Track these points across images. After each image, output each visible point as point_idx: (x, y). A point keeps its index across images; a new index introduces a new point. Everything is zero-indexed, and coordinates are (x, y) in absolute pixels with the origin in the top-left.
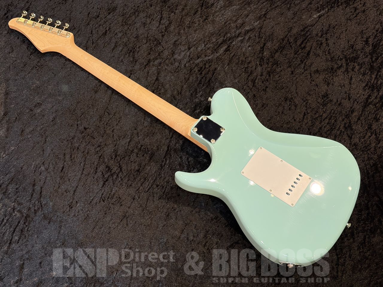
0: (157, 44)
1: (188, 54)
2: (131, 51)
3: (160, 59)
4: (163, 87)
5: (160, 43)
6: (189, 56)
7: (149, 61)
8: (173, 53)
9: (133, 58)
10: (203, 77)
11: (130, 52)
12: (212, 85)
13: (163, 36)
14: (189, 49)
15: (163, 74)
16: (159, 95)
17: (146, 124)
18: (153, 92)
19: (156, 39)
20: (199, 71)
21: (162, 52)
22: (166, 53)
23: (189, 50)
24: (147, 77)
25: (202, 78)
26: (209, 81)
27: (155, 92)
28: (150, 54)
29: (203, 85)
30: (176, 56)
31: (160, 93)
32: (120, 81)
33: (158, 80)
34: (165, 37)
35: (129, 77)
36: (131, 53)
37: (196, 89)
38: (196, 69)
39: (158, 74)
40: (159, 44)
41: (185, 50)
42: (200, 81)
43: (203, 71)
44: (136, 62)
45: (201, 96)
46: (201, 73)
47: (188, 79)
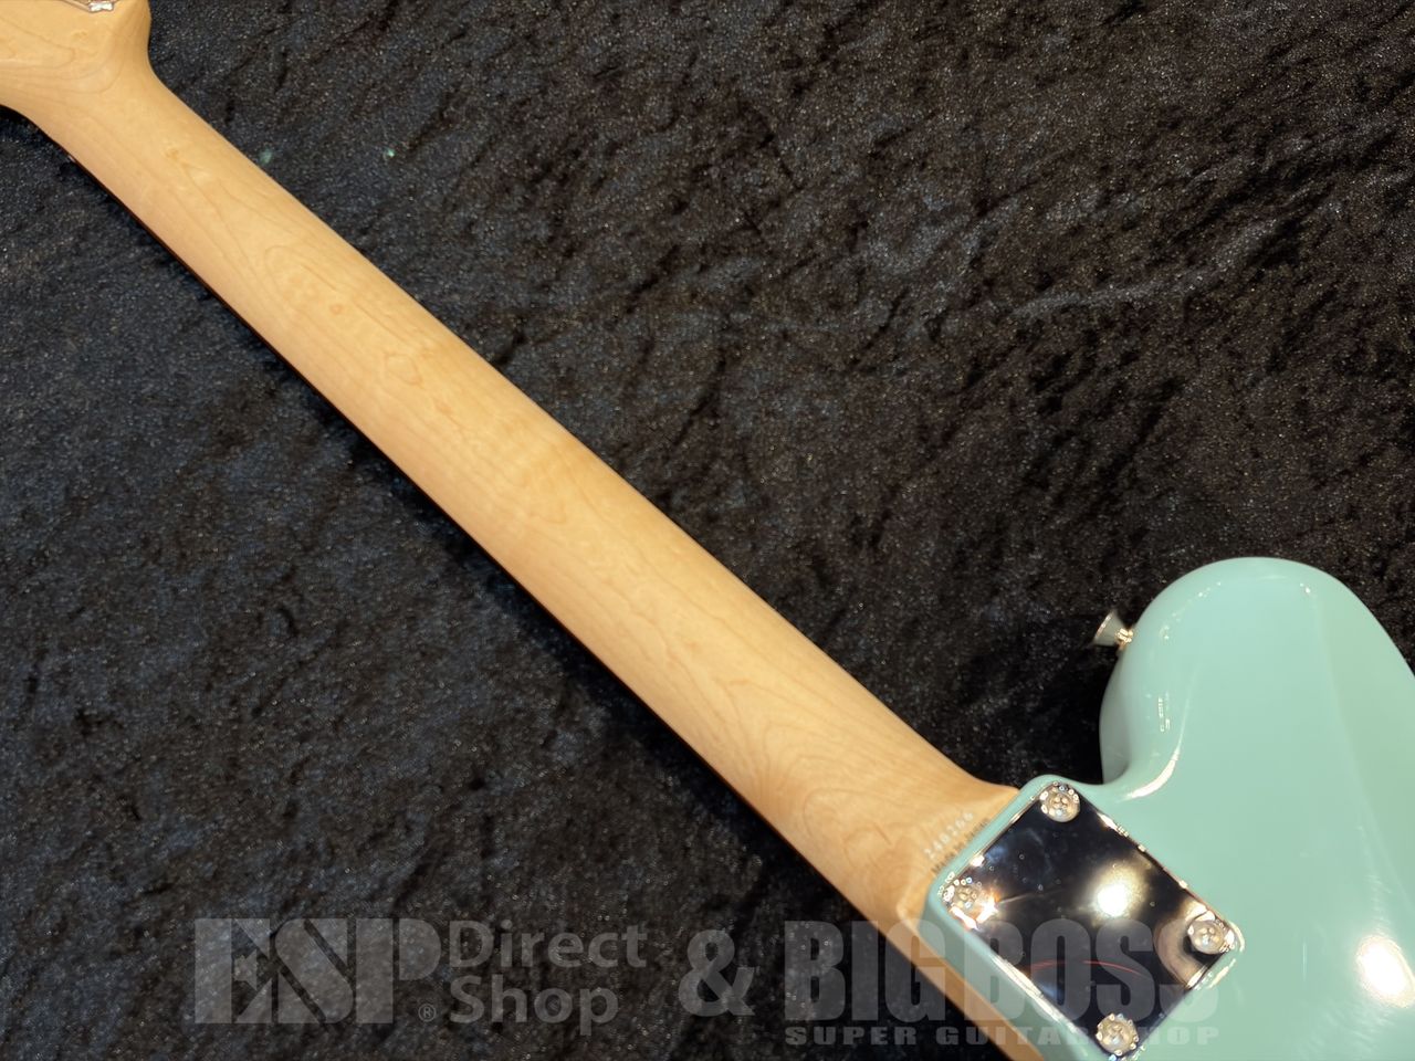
0: (744, 145)
1: (970, 244)
2: (548, 168)
3: (756, 252)
4: (747, 472)
5: (770, 137)
6: (977, 262)
7: (670, 261)
8: (856, 227)
9: (557, 222)
10: (1070, 434)
11: (537, 179)
12: (1130, 500)
13: (798, 90)
14: (984, 206)
15: (756, 371)
16: (708, 531)
17: (567, 749)
18: (662, 500)
19: (743, 108)
20: (1039, 383)
21: (775, 204)
22: (805, 218)
23: (982, 213)
24: (634, 383)
25: (1058, 441)
26: (1108, 475)
27: (676, 501)
28: (681, 206)
29: (1059, 501)
30: (877, 249)
31: (711, 519)
32: (418, 381)
33: (715, 416)
34: (815, 102)
35: (500, 362)
36: (550, 185)
37: (999, 527)
38: (1018, 371)
39: (722, 366)
40: (762, 145)
41: (950, 212)
42: (1042, 461)
43: (1069, 387)
44: (569, 253)
45: (1034, 585)
46: (1053, 405)
47: (948, 436)
